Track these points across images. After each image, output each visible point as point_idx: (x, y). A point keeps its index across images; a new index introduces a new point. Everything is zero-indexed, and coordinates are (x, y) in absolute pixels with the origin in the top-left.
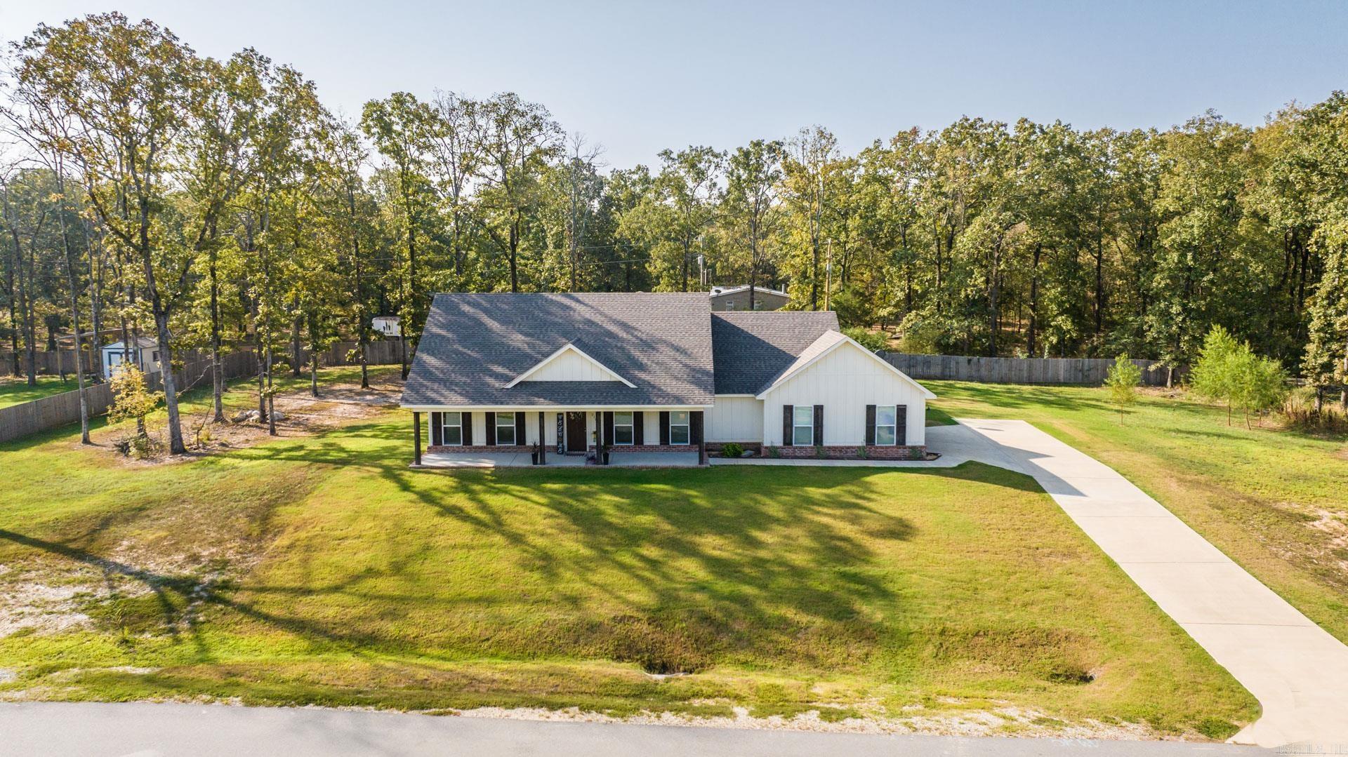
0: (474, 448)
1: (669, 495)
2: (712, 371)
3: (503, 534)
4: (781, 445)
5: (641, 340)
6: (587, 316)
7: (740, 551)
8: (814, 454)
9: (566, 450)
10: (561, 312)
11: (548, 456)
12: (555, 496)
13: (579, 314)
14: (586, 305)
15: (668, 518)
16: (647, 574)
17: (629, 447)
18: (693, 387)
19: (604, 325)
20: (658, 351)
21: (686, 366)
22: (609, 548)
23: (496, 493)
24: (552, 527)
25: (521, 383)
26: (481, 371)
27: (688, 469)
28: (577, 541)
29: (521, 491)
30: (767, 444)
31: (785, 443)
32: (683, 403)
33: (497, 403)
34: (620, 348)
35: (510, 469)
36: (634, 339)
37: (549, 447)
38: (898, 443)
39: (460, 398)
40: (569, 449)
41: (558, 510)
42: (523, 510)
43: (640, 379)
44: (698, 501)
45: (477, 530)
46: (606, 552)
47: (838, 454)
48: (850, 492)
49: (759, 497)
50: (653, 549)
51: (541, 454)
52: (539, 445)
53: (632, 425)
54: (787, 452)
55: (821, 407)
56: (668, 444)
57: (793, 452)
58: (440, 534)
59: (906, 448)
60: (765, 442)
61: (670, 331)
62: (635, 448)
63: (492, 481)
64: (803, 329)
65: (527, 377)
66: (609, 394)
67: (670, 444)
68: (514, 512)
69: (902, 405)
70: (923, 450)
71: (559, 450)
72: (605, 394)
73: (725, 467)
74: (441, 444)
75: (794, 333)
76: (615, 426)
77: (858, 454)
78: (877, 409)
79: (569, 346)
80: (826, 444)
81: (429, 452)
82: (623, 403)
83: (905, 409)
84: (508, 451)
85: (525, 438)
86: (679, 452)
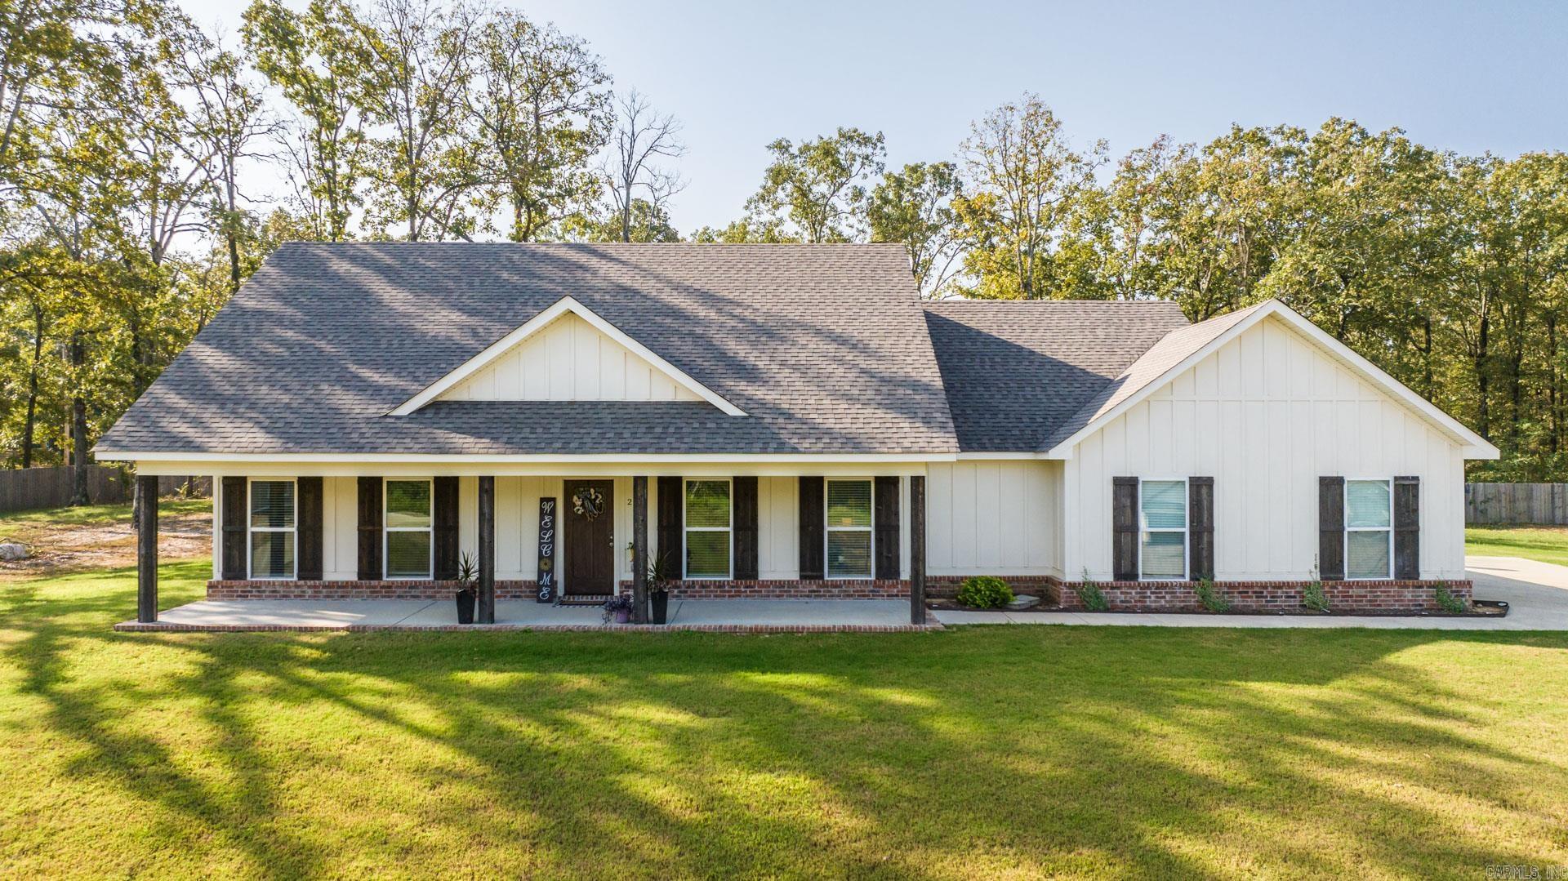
0: (325, 587)
2: (939, 383)
4: (1110, 578)
5: (753, 323)
6: (625, 280)
8: (1192, 602)
9: (560, 591)
11: (501, 608)
12: (481, 711)
13: (605, 276)
14: (622, 262)
17: (721, 585)
21: (867, 373)
25: (435, 405)
27: (886, 634)
30: (1072, 575)
31: (1118, 575)
33: (360, 449)
35: (388, 633)
36: (735, 320)
37: (503, 585)
38: (1399, 573)
39: (261, 437)
40: (569, 591)
43: (750, 398)
47: (1252, 602)
48: (1379, 697)
51: (482, 593)
52: (477, 567)
53: (730, 529)
54: (1123, 597)
55: (1209, 482)
56: (822, 577)
57: (1137, 597)
58: (23, 852)
59: (1421, 587)
60: (1067, 570)
61: (822, 306)
62: (737, 586)
63: (314, 664)
64: (1112, 330)
65: (453, 387)
66: (671, 430)
67: (826, 578)
68: (337, 762)
69: (1406, 478)
70: (1464, 591)
71: (539, 592)
72: (659, 430)
73: (986, 630)
74: (244, 577)
75: (1096, 337)
76: (686, 529)
77: (1303, 600)
78: (1345, 486)
79: (569, 303)
80: (1221, 576)
81: (210, 597)
82: (709, 450)
83: (1416, 487)
84: (409, 593)
85: (456, 562)
86: (848, 592)
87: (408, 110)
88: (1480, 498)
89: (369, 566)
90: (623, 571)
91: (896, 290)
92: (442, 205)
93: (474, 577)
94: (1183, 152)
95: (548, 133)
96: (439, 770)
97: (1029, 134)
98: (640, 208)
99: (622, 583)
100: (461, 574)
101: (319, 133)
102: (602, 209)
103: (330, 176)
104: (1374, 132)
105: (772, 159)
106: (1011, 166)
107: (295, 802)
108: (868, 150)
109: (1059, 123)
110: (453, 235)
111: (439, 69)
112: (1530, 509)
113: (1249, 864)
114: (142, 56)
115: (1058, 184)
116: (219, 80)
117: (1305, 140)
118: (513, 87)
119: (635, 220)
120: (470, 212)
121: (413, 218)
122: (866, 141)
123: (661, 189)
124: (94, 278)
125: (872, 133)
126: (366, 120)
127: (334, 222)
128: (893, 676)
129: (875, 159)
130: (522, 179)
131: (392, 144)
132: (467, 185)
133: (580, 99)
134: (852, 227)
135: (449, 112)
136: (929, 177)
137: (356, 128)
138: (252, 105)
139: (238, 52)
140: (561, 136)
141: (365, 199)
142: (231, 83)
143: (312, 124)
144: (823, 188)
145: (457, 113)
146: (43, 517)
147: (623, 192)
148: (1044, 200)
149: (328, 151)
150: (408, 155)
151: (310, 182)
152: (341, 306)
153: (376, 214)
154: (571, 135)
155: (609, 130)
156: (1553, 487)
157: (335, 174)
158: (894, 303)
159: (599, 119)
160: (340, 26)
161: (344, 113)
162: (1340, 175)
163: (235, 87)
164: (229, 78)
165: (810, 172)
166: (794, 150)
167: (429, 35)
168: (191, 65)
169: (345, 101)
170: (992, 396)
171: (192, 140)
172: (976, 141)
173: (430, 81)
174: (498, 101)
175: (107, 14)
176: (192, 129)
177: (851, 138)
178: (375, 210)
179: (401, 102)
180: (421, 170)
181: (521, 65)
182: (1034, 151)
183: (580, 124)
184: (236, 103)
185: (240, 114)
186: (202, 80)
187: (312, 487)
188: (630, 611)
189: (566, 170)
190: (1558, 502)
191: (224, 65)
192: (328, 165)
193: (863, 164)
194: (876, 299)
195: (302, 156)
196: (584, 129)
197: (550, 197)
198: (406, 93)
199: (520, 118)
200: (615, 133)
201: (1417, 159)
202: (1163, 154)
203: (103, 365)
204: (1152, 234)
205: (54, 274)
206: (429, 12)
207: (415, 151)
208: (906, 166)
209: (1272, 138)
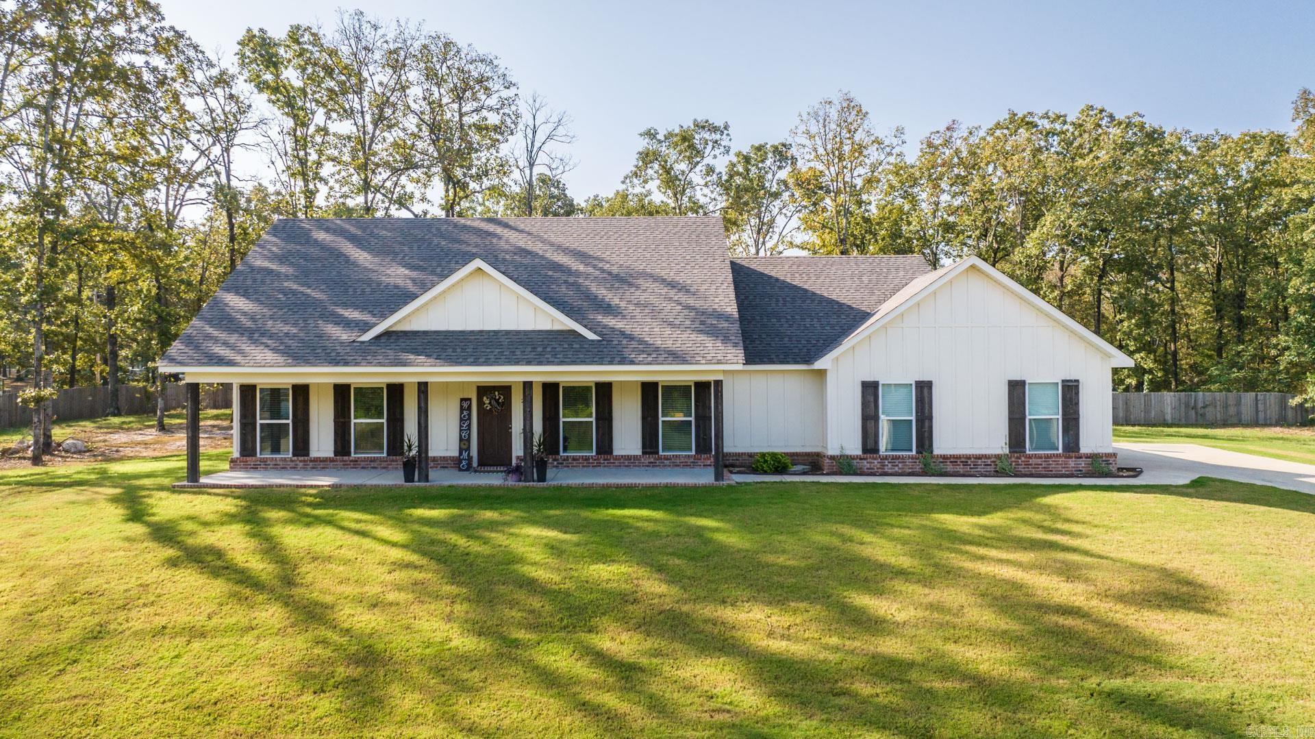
0: (311, 461)
1: (661, 528)
2: (736, 315)
3: (287, 604)
4: (859, 452)
5: (610, 273)
6: (521, 244)
7: (834, 640)
8: (917, 467)
9: (475, 464)
10: (479, 240)
11: (432, 474)
12: (425, 529)
13: (507, 241)
14: (522, 231)
15: (660, 569)
16: (610, 700)
17: (587, 459)
18: (702, 337)
19: (548, 255)
20: (638, 287)
21: (688, 307)
22: (521, 635)
23: (308, 525)
24: (399, 588)
25: (387, 334)
26: (322, 317)
27: (696, 488)
28: (449, 618)
29: (359, 521)
30: (833, 450)
31: (865, 450)
32: (685, 362)
33: (337, 364)
34: (572, 284)
35: (357, 488)
36: (598, 272)
37: (434, 459)
38: (1066, 448)
39: (270, 356)
40: (481, 464)
41: (424, 554)
42: (350, 554)
43: (605, 327)
44: (720, 537)
45: (233, 595)
46: (516, 643)
47: (960, 469)
48: (1024, 521)
49: (847, 530)
50: (624, 637)
51: (420, 462)
52: (417, 444)
53: (593, 419)
54: (868, 466)
55: (929, 385)
56: (658, 453)
57: (879, 466)
58: (145, 605)
59: (1081, 457)
60: (829, 447)
61: (659, 262)
62: (598, 459)
63: (310, 505)
64: (874, 277)
65: (399, 321)
66: (549, 349)
67: (661, 453)
68: (329, 559)
69: (1071, 381)
70: (1111, 460)
71: (460, 463)
72: (540, 349)
73: (764, 485)
74: (255, 455)
75: (862, 282)
76: (562, 420)
77: (994, 465)
78: (1027, 387)
79: (478, 263)
80: (937, 451)
81: (232, 469)
82: (574, 363)
83: (1077, 387)
84: (370, 465)
85: (402, 441)
86: (676, 464)
87: (362, 112)
88: (1200, 404)
89: (342, 446)
90: (517, 449)
91: (713, 250)
92: (388, 184)
93: (414, 452)
94: (971, 133)
95: (470, 127)
96: (394, 563)
97: (844, 123)
98: (543, 181)
99: (518, 458)
100: (406, 448)
101: (295, 130)
102: (512, 184)
103: (303, 162)
104: (1120, 116)
105: (643, 144)
106: (829, 147)
107: (304, 581)
108: (718, 137)
109: (867, 113)
110: (397, 206)
111: (385, 80)
112: (1239, 413)
113: (893, 611)
114: (166, 77)
115: (867, 161)
116: (219, 91)
117: (1065, 123)
118: (442, 91)
119: (540, 190)
120: (410, 187)
121: (366, 193)
122: (715, 129)
123: (557, 168)
124: (133, 244)
125: (719, 123)
126: (330, 118)
127: (307, 197)
128: (693, 511)
129: (723, 143)
130: (449, 164)
131: (349, 138)
132: (407, 169)
133: (493, 101)
134: (706, 196)
135: (394, 113)
136: (770, 155)
137: (322, 125)
138: (244, 110)
139: (234, 70)
140: (479, 128)
141: (330, 179)
142: (228, 93)
143: (289, 123)
144: (683, 166)
145: (399, 114)
146: (89, 425)
147: (527, 172)
148: (855, 174)
149: (301, 143)
150: (362, 145)
151: (289, 168)
152: (320, 265)
153: (337, 190)
154: (487, 128)
155: (516, 124)
156: (1257, 395)
157: (307, 161)
158: (710, 259)
159: (509, 115)
160: (310, 47)
161: (313, 113)
162: (1091, 150)
163: (231, 97)
164: (226, 89)
165: (673, 155)
166: (661, 137)
167: (377, 55)
168: (198, 80)
169: (314, 104)
170: (782, 326)
171: (198, 136)
172: (802, 128)
173: (379, 90)
174: (430, 104)
175: (141, 47)
176: (198, 128)
177: (703, 127)
178: (337, 187)
179: (357, 106)
180: (372, 158)
181: (447, 75)
182: (848, 135)
183: (493, 119)
184: (231, 107)
185: (235, 116)
186: (206, 91)
187: (302, 392)
188: (522, 474)
189: (484, 155)
190: (1261, 407)
191: (223, 80)
192: (302, 153)
193: (713, 147)
194: (698, 257)
195: (281, 146)
196: (498, 123)
197: (471, 177)
198: (360, 99)
199: (449, 115)
200: (521, 126)
201: (1154, 136)
202: (955, 135)
203: (135, 308)
204: (949, 198)
205: (103, 241)
206: (378, 37)
207: (367, 143)
208: (752, 146)
209: (1039, 123)
